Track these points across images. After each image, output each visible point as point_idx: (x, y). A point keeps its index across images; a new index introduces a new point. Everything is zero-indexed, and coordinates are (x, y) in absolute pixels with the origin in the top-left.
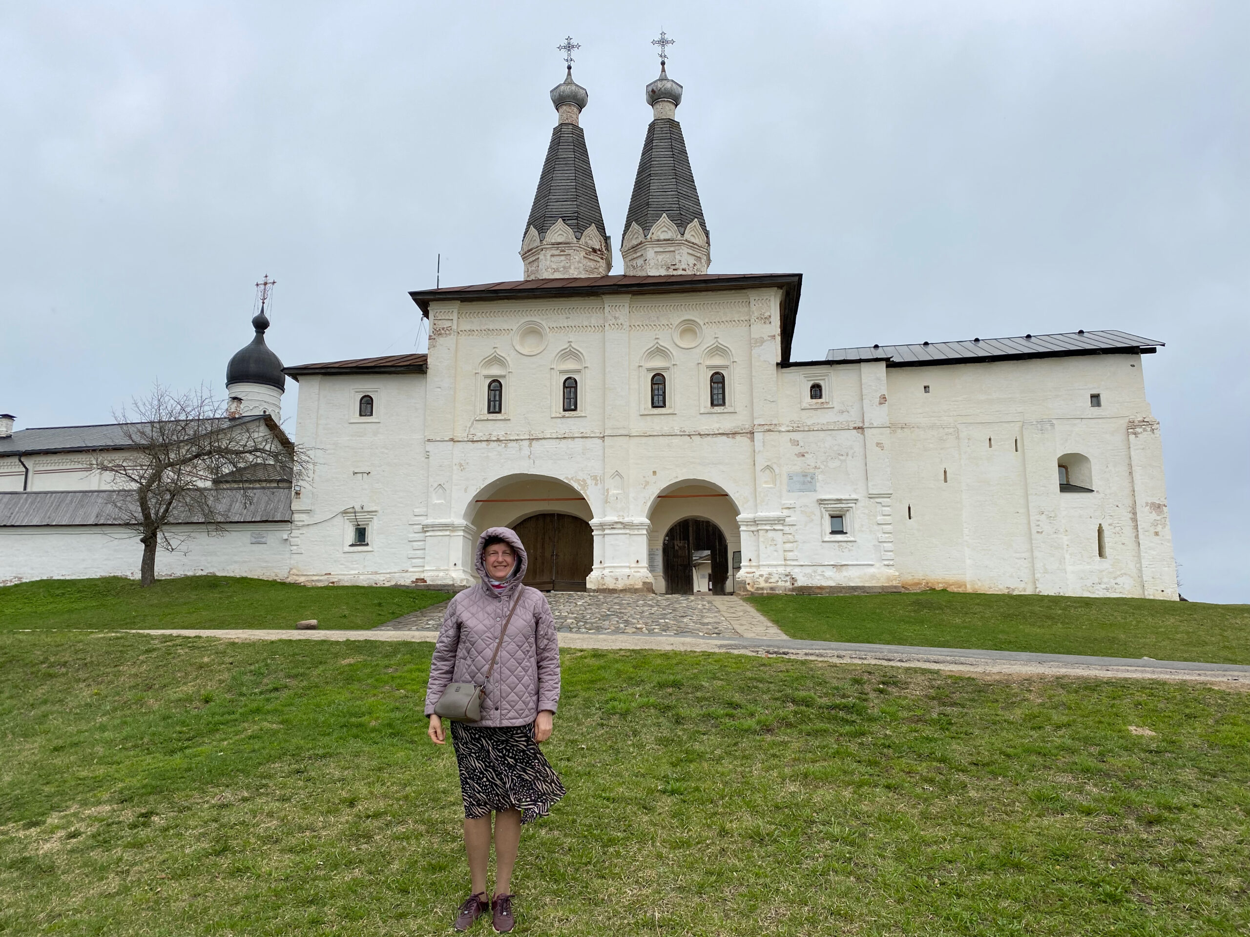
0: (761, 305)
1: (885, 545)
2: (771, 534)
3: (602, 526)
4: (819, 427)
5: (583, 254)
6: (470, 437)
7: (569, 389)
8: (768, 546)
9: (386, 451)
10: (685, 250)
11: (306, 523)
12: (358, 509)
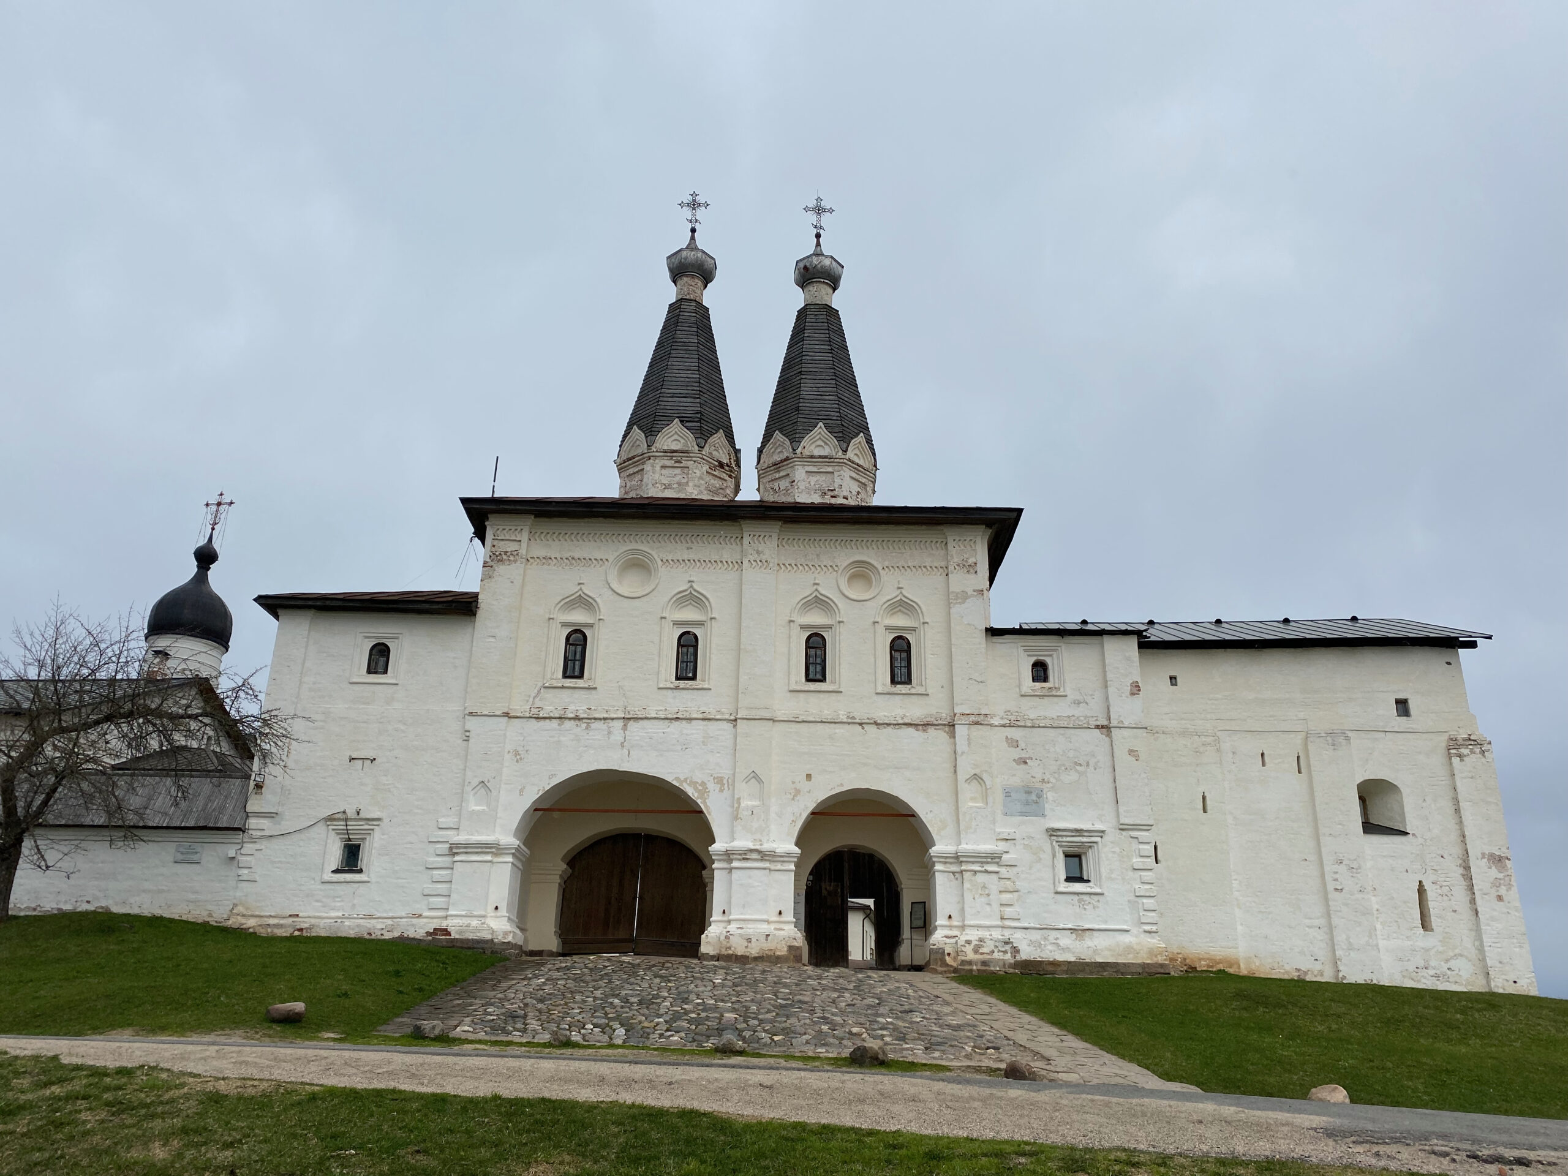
0: (962, 547)
1: (1145, 900)
2: (981, 878)
3: (728, 856)
4: (1047, 723)
5: (706, 468)
6: (535, 711)
7: (685, 649)
8: (977, 897)
9: (403, 727)
10: (847, 472)
11: (267, 833)
12: (351, 813)
